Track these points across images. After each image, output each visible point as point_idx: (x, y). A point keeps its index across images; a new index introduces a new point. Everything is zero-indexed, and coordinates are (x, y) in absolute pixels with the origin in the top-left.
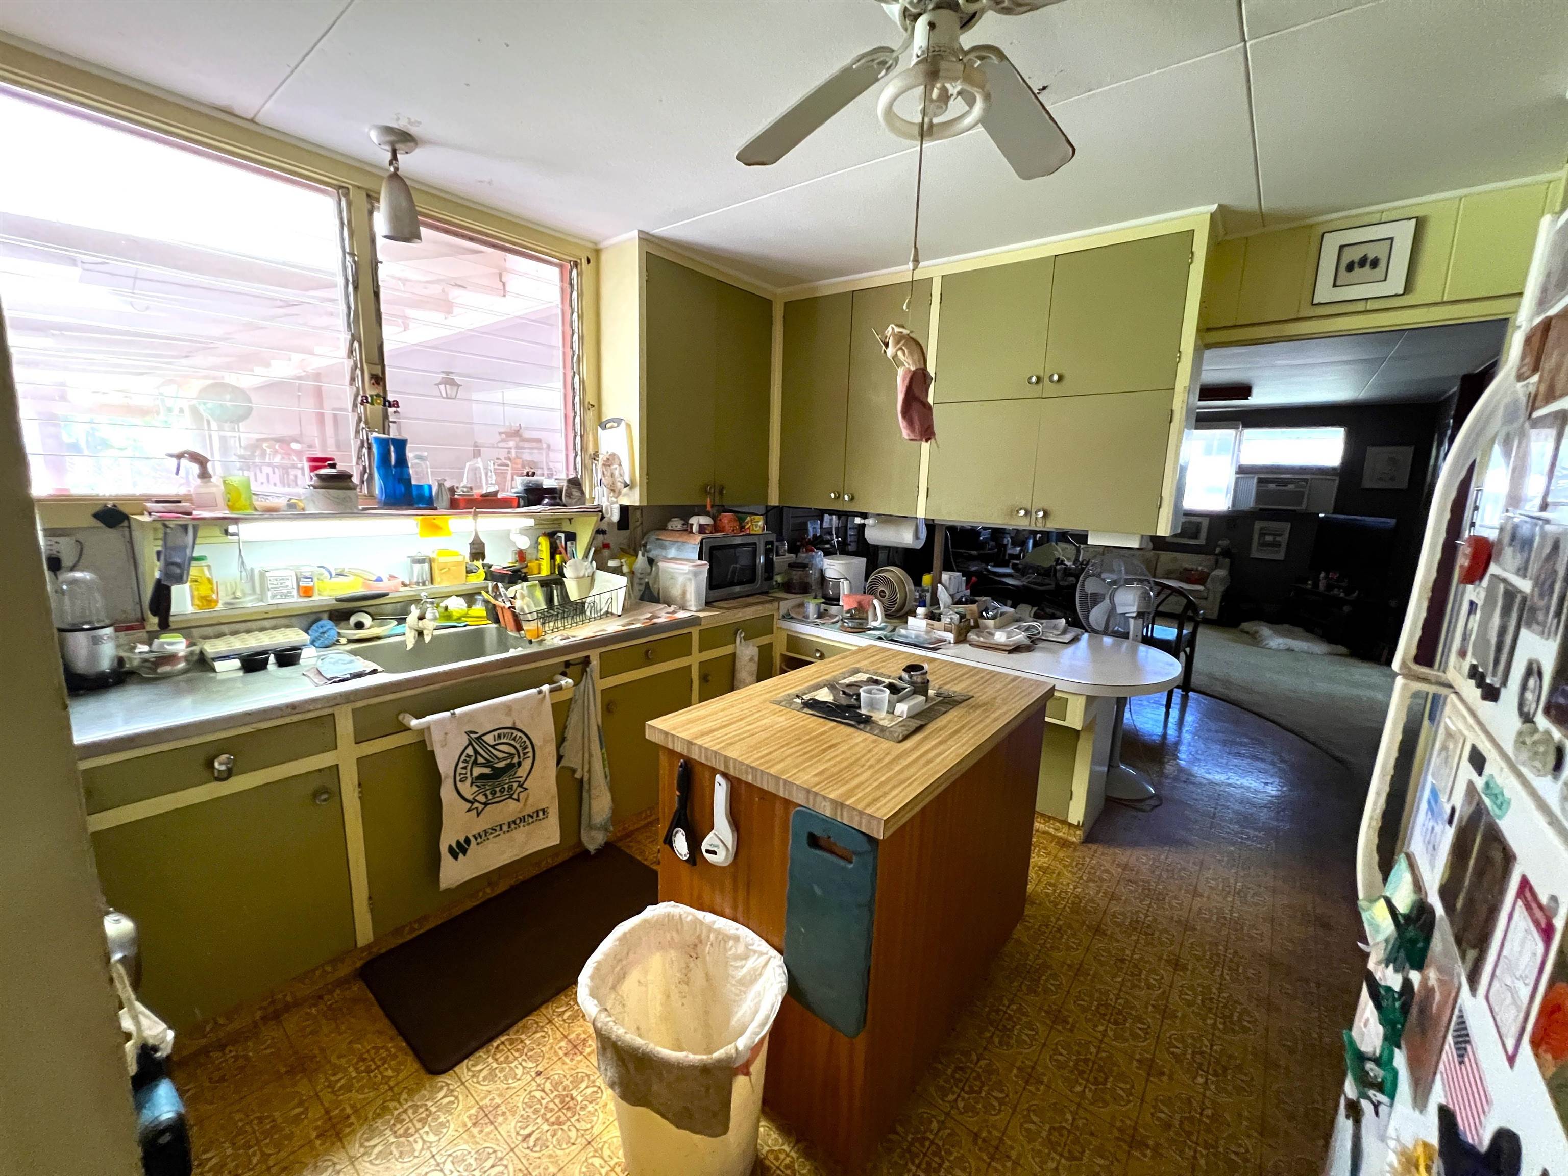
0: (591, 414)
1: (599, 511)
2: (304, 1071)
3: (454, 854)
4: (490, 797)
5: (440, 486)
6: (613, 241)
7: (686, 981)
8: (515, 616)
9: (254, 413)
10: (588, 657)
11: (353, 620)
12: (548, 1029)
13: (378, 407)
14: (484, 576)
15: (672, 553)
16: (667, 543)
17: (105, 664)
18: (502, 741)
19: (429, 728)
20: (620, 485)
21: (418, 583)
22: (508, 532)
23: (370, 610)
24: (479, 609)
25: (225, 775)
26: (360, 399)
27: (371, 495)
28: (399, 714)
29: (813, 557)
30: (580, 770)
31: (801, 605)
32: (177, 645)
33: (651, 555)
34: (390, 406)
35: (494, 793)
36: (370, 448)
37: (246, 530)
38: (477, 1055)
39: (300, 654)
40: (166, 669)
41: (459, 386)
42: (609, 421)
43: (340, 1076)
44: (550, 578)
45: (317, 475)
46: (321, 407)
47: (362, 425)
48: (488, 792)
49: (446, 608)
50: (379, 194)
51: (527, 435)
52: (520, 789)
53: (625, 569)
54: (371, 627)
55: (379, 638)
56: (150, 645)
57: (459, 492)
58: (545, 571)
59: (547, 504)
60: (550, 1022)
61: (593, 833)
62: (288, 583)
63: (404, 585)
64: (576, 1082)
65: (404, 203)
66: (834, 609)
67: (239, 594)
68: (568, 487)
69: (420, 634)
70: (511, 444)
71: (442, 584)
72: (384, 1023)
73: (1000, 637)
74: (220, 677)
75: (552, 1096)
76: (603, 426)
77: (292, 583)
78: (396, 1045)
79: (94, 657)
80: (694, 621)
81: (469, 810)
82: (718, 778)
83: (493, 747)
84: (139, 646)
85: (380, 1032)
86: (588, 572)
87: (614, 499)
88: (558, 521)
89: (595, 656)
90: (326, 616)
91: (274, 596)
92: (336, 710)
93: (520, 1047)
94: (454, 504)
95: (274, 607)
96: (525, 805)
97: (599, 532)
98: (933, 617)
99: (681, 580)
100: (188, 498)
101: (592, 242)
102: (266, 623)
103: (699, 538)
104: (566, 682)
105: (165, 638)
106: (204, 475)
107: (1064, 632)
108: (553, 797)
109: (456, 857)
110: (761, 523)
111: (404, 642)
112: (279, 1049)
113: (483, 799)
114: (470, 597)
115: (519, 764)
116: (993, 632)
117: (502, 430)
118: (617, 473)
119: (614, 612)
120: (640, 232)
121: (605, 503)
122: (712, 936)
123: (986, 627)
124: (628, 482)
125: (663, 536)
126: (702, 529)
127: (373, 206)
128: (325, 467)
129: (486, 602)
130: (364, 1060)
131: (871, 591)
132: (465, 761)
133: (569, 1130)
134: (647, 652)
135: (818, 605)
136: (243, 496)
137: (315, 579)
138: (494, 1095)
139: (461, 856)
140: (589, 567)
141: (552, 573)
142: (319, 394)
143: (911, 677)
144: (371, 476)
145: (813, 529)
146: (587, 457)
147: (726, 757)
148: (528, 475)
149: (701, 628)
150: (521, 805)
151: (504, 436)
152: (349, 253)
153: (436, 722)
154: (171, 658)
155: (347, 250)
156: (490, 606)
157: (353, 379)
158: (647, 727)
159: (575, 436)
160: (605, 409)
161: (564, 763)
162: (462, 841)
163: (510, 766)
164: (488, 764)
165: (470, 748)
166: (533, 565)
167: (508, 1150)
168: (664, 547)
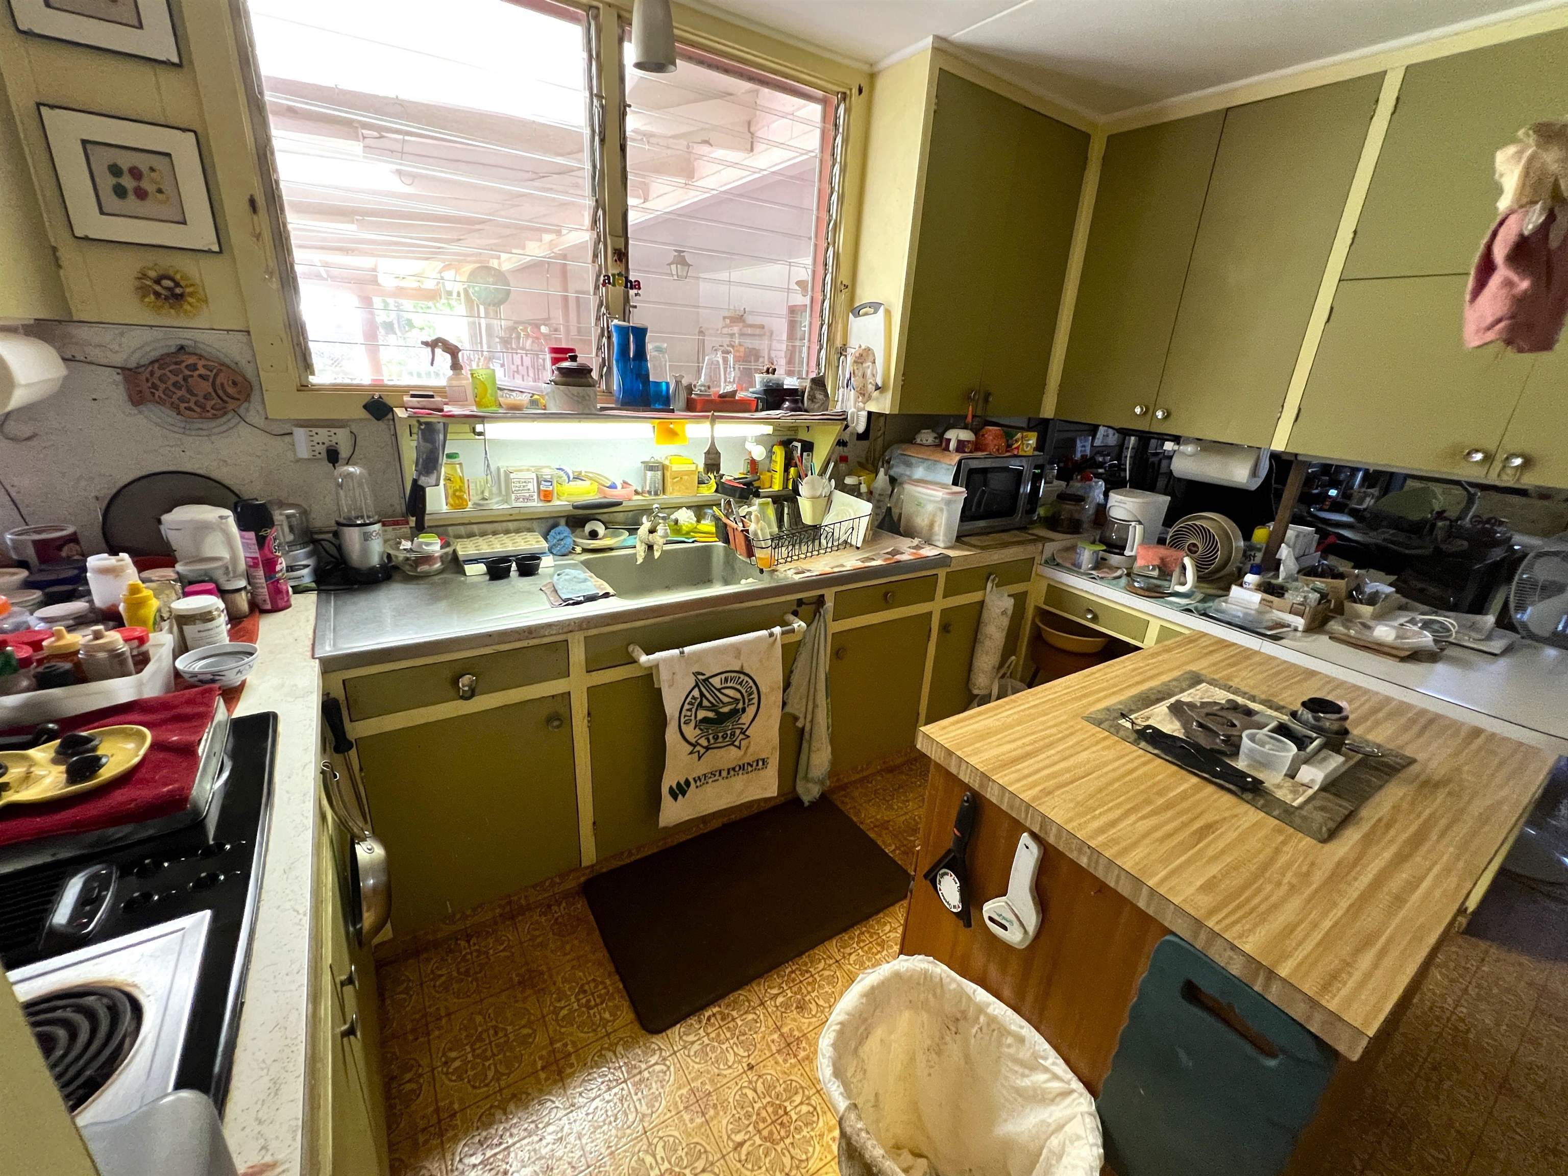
0: (843, 297)
1: (843, 418)
2: (533, 986)
3: (674, 794)
4: (712, 741)
5: (678, 383)
6: (894, 58)
7: (938, 1049)
8: (747, 540)
9: (512, 296)
10: (822, 596)
11: (588, 527)
12: (760, 1011)
13: (620, 289)
14: (715, 487)
15: (919, 472)
16: (913, 461)
17: (375, 560)
18: (729, 684)
19: (657, 666)
20: (871, 388)
21: (649, 492)
22: (744, 440)
23: (604, 518)
24: (708, 525)
25: (469, 693)
26: (602, 278)
27: (609, 391)
28: (628, 645)
29: (1090, 487)
30: (801, 720)
31: (1072, 548)
32: (433, 545)
33: (892, 472)
34: (632, 288)
35: (716, 738)
36: (609, 338)
37: (492, 430)
38: (689, 1021)
39: (538, 565)
40: (424, 568)
41: (689, 265)
42: (863, 306)
43: (562, 1004)
44: (784, 493)
45: (559, 369)
46: (566, 290)
47: (603, 310)
48: (711, 737)
49: (676, 522)
50: (631, 12)
51: (750, 319)
52: (742, 736)
53: (864, 489)
54: (604, 537)
55: (611, 549)
56: (412, 541)
57: (696, 391)
58: (777, 487)
59: (787, 409)
60: (762, 1004)
61: (810, 785)
62: (530, 486)
63: (637, 493)
64: (791, 1091)
65: (660, 14)
66: (1115, 559)
67: (486, 494)
68: (811, 388)
69: (650, 547)
70: (736, 330)
71: (674, 495)
72: (602, 954)
73: (1384, 632)
74: (469, 580)
75: (765, 1102)
76: (857, 312)
77: (532, 486)
78: (613, 984)
79: (365, 551)
80: (943, 561)
81: (691, 753)
82: (1025, 838)
83: (719, 690)
84: (403, 542)
85: (601, 964)
86: (826, 492)
87: (861, 405)
88: (795, 429)
89: (829, 594)
90: (563, 521)
91: (517, 499)
92: (569, 637)
93: (731, 1025)
94: (690, 406)
95: (517, 511)
96: (745, 753)
97: (841, 443)
98: (1272, 590)
99: (930, 508)
100: (441, 391)
101: (866, 63)
102: (511, 525)
103: (957, 457)
104: (799, 625)
105: (422, 539)
106: (456, 366)
107: (1489, 638)
108: (774, 748)
109: (675, 798)
110: (1032, 442)
111: (635, 554)
112: (513, 954)
113: (705, 743)
114: (699, 510)
115: (744, 710)
116: (1371, 623)
117: (726, 314)
118: (869, 372)
119: (854, 543)
120: (936, 37)
121: (851, 410)
122: (982, 1019)
123: (1358, 616)
124: (880, 385)
125: (911, 451)
126: (961, 446)
127: (623, 31)
128: (565, 359)
129: (717, 519)
130: (585, 992)
131: (1176, 543)
132: (690, 703)
133: (784, 1154)
134: (886, 595)
135: (1096, 552)
136: (489, 391)
137: (555, 483)
138: (705, 1078)
139: (680, 797)
140: (826, 485)
141: (785, 486)
142: (564, 272)
143: (1317, 719)
144: (610, 369)
145: (1083, 448)
146: (833, 351)
147: (1044, 816)
148: (768, 372)
149: (949, 570)
150: (741, 753)
151: (728, 321)
152: (596, 95)
153: (665, 660)
154: (427, 559)
155: (595, 91)
156: (720, 524)
157: (595, 256)
158: (921, 734)
159: (822, 325)
160: (859, 291)
161: (787, 709)
162: (682, 783)
163: (734, 713)
164: (713, 708)
165: (696, 689)
166: (765, 477)
167: (719, 1155)
168: (909, 465)
